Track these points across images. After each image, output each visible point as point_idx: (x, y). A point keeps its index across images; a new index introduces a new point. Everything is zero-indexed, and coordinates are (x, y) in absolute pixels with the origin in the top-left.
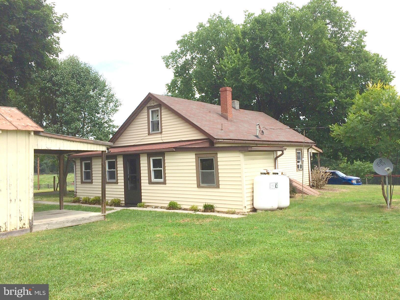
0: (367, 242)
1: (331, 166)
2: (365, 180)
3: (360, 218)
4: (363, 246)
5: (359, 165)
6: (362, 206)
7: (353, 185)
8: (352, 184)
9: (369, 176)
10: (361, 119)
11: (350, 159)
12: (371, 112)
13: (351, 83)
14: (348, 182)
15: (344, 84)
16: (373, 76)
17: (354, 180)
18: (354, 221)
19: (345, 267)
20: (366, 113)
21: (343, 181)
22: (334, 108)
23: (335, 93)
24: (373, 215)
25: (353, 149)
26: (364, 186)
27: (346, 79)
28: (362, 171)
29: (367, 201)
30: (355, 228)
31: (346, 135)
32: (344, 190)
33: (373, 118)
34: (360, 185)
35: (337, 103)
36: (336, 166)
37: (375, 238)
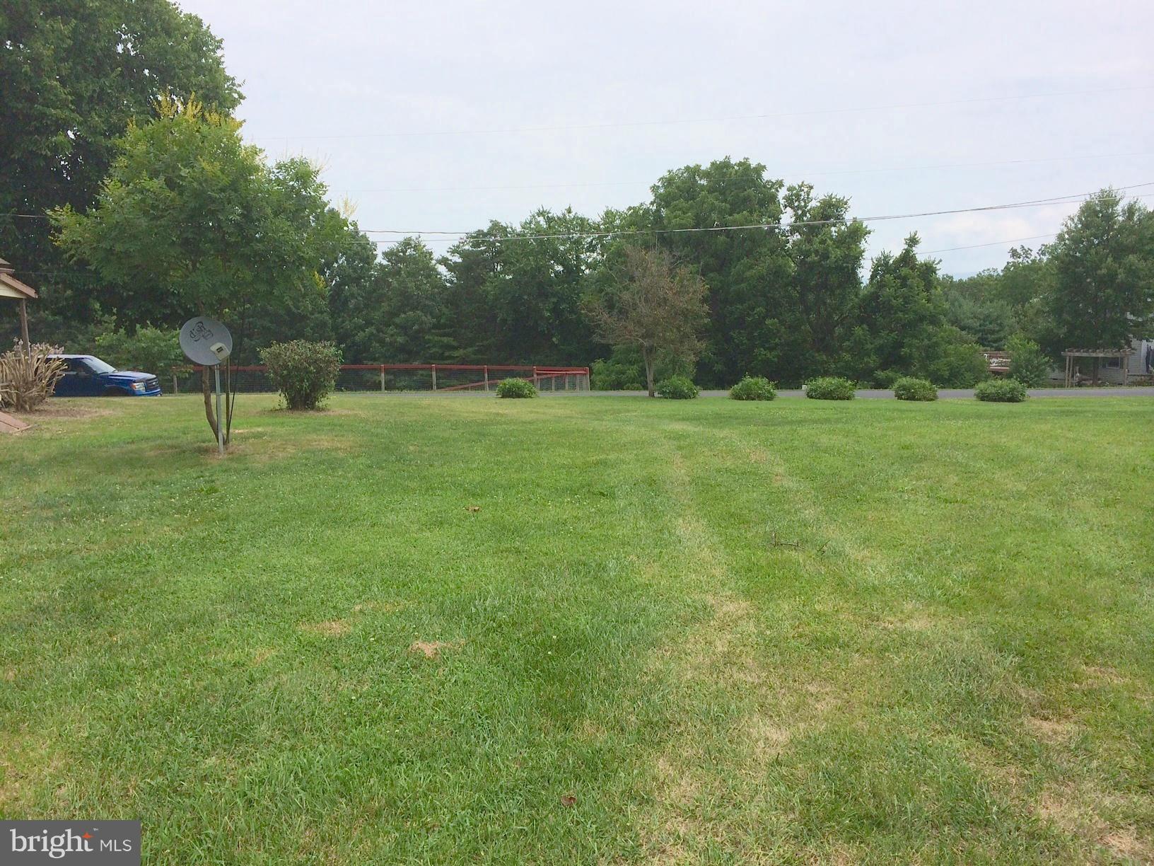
0: (153, 549)
1: (72, 340)
2: (172, 380)
3: (142, 486)
4: (141, 561)
5: (153, 340)
6: (152, 453)
7: (137, 395)
8: (132, 393)
9: (181, 371)
10: (143, 200)
11: (126, 322)
12: (170, 184)
13: (123, 90)
14: (122, 388)
15: (102, 89)
16: (185, 80)
17: (140, 381)
18: (122, 499)
19: (78, 631)
20: (157, 184)
21: (106, 386)
22: (73, 161)
23: (73, 111)
24: (178, 476)
25: (131, 293)
26: (168, 398)
27: (106, 76)
28: (162, 355)
29: (168, 438)
30: (123, 516)
31: (101, 245)
32: (106, 413)
33: (178, 202)
34: (155, 394)
35: (79, 144)
36: (89, 341)
37: (176, 536)
